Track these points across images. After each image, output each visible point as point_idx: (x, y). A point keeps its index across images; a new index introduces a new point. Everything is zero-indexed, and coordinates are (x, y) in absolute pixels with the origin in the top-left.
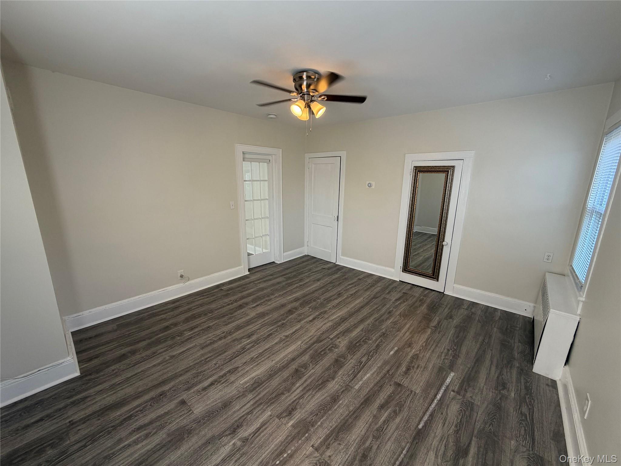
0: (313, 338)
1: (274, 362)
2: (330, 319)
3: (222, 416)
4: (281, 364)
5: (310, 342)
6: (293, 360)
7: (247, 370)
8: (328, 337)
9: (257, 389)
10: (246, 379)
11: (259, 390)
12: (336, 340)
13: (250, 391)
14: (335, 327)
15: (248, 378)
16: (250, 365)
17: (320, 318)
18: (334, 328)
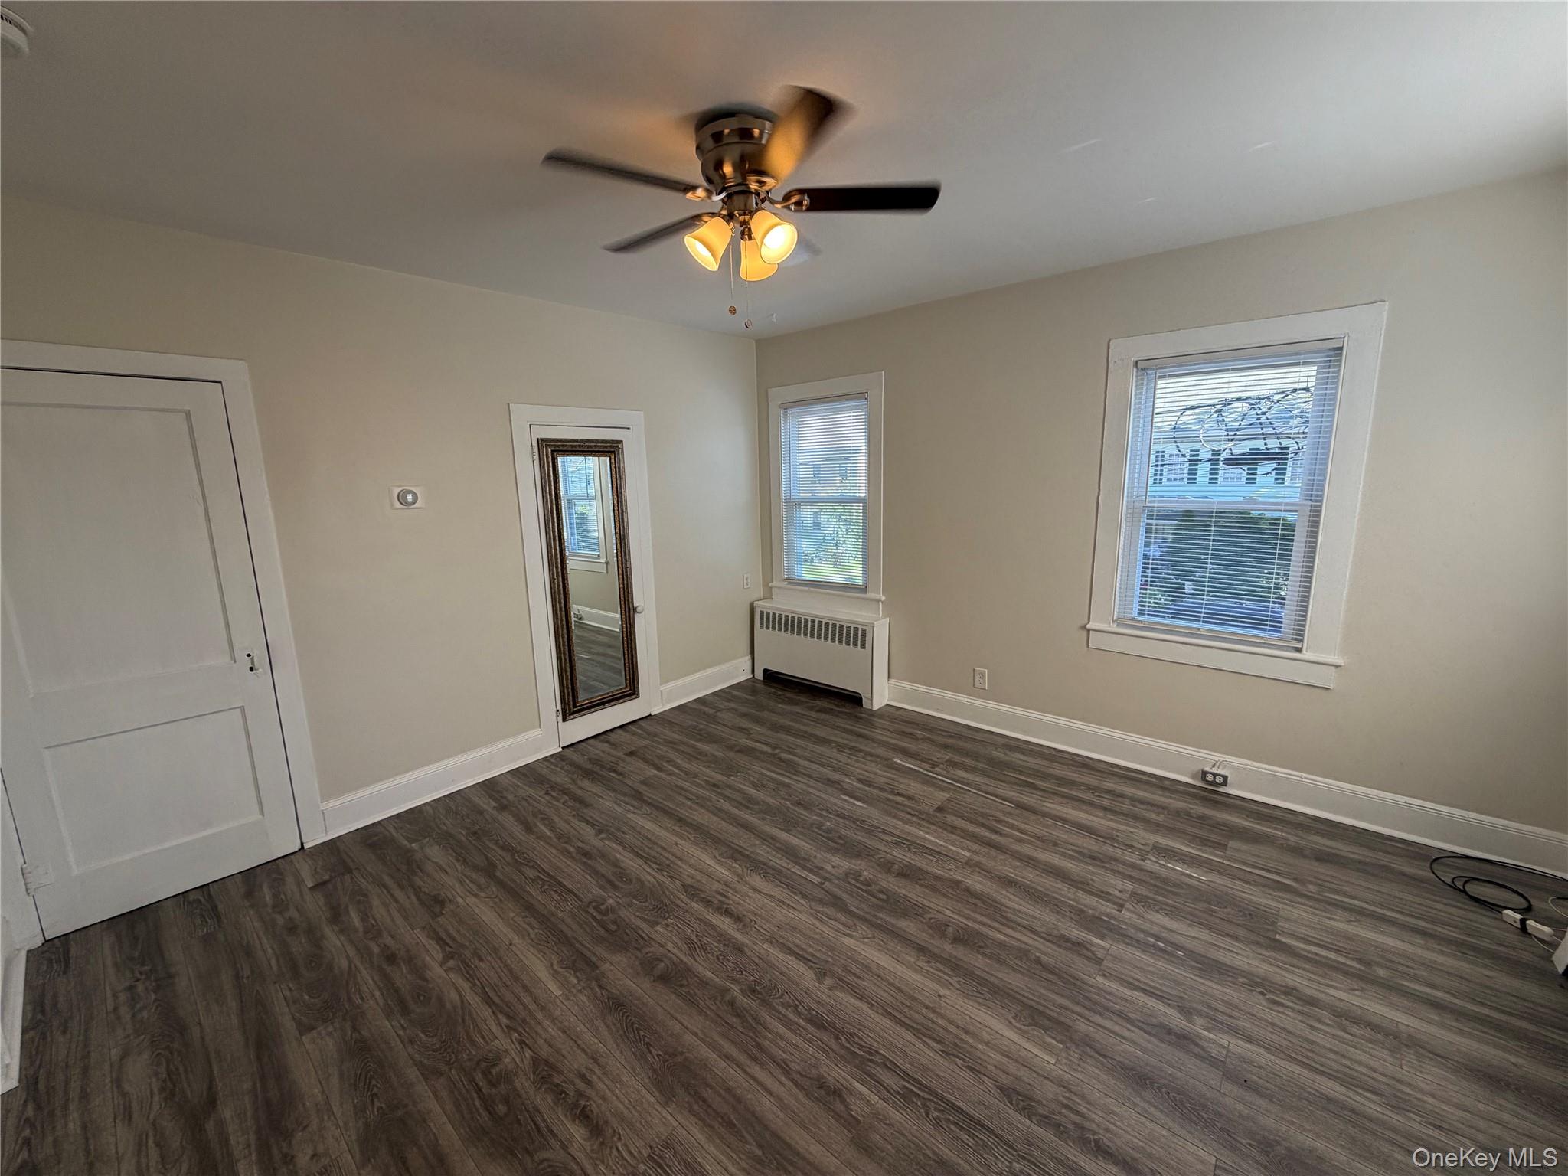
1: (942, 992)
3: (1170, 1075)
4: (949, 976)
6: (922, 950)
7: (998, 1057)
9: (1054, 1015)
10: (1036, 1051)
11: (1053, 1011)
13: (1068, 1031)
15: (1027, 1045)
16: (978, 1053)
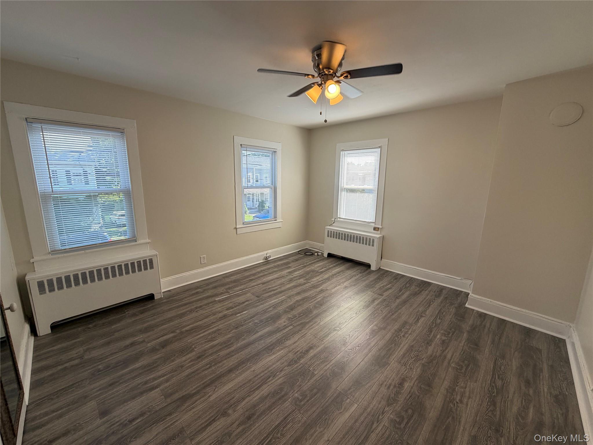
0: (309, 327)
2: (287, 350)
5: (312, 323)
8: (294, 327)
12: (287, 324)
14: (284, 338)
17: (299, 353)
18: (287, 337)
